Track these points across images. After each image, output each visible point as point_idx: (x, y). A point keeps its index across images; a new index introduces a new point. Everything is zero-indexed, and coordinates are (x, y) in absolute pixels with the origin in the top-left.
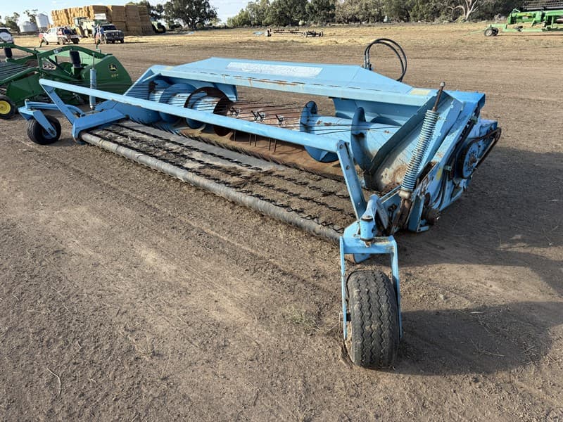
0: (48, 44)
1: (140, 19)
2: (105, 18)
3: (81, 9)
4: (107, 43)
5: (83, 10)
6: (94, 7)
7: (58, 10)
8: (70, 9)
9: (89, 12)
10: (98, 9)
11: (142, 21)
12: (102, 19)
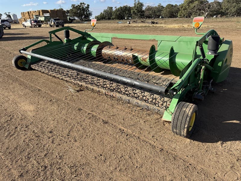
0: (26, 27)
1: (63, 16)
2: (49, 15)
3: (36, 11)
4: (56, 27)
5: (37, 12)
6: (42, 11)
7: (24, 12)
8: (30, 11)
9: (39, 13)
10: (44, 12)
11: (63, 17)
12: (47, 16)
